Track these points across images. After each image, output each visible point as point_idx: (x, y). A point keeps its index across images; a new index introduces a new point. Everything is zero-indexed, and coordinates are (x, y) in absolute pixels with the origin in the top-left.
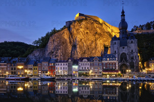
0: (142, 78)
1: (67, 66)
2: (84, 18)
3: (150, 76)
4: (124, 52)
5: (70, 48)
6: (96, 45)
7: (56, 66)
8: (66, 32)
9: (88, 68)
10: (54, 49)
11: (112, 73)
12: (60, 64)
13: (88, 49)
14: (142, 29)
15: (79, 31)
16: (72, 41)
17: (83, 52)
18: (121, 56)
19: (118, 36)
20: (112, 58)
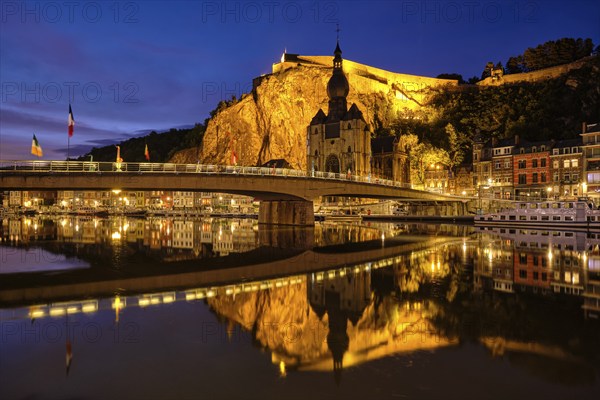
4: (333, 151)
5: (257, 143)
8: (249, 103)
10: (217, 148)
15: (279, 100)
16: (263, 128)
17: (287, 153)
18: (327, 163)
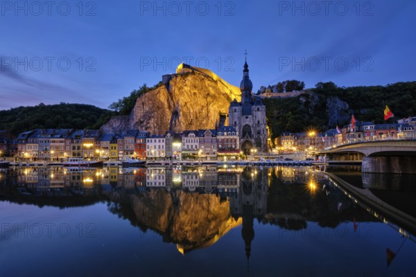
0: (272, 161)
1: (164, 144)
2: (191, 71)
3: (282, 157)
4: (247, 123)
5: (169, 115)
6: (208, 112)
7: (147, 144)
8: (163, 90)
9: (196, 147)
11: (231, 154)
12: (153, 140)
13: (196, 117)
14: (272, 91)
15: (183, 90)
16: (172, 106)
17: (189, 122)
18: (243, 129)
19: (239, 100)
20: (231, 131)
